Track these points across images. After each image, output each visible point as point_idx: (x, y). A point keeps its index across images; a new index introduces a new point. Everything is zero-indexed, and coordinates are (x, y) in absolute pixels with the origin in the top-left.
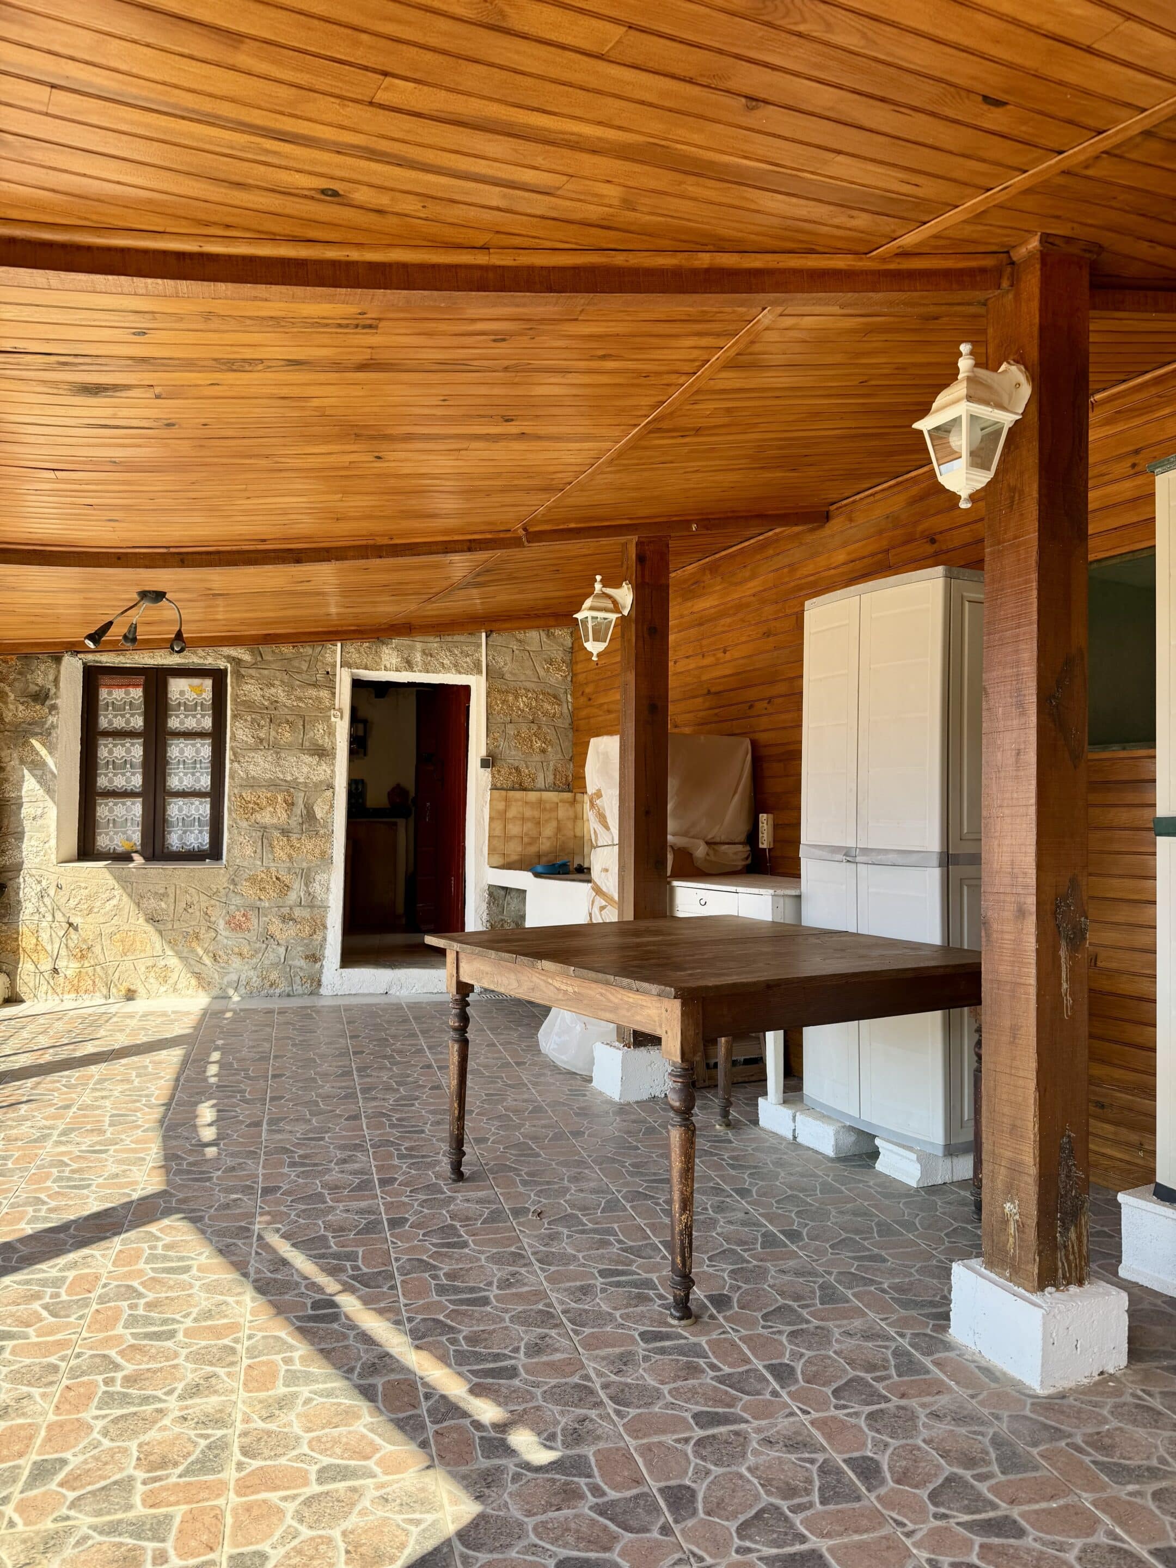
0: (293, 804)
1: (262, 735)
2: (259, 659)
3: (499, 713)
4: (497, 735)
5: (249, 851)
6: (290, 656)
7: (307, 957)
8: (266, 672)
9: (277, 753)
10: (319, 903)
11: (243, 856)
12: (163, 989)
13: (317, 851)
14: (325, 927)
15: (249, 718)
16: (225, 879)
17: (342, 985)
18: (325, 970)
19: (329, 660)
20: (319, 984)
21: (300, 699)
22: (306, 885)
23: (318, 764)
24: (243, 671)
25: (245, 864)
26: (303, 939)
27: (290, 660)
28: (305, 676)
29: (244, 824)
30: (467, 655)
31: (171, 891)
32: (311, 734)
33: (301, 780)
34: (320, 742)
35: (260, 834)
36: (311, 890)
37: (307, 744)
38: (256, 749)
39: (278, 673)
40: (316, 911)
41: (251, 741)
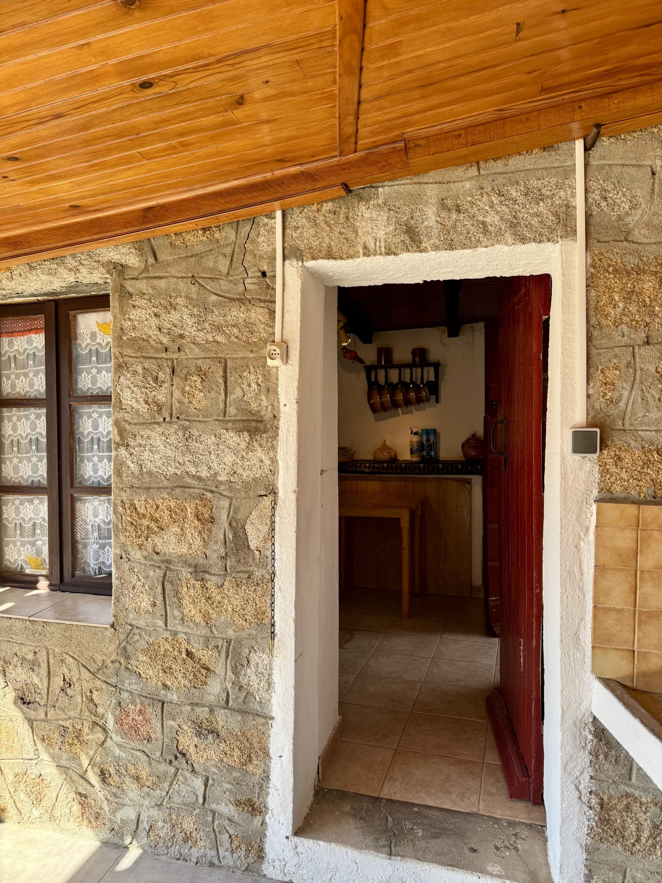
0: (212, 520)
1: (161, 398)
2: (151, 260)
3: (617, 324)
4: (612, 374)
5: (145, 603)
6: (199, 248)
7: (238, 803)
8: (162, 284)
9: (185, 429)
10: (257, 707)
11: (137, 611)
12: (36, 813)
13: (250, 610)
14: (267, 754)
15: (140, 370)
16: (112, 648)
17: (298, 866)
18: (269, 833)
19: (264, 248)
20: (261, 856)
21: (218, 328)
22: (236, 672)
23: (249, 448)
24: (129, 286)
25: (141, 623)
26: (230, 768)
27: (199, 256)
28: (224, 285)
29: (137, 555)
30: (542, 198)
31: (42, 657)
32: (238, 393)
33: (223, 477)
34: (254, 406)
35: (159, 573)
36: (244, 681)
37: (232, 410)
38: (151, 423)
39: (182, 285)
40: (251, 722)
41: (143, 408)
